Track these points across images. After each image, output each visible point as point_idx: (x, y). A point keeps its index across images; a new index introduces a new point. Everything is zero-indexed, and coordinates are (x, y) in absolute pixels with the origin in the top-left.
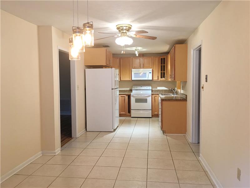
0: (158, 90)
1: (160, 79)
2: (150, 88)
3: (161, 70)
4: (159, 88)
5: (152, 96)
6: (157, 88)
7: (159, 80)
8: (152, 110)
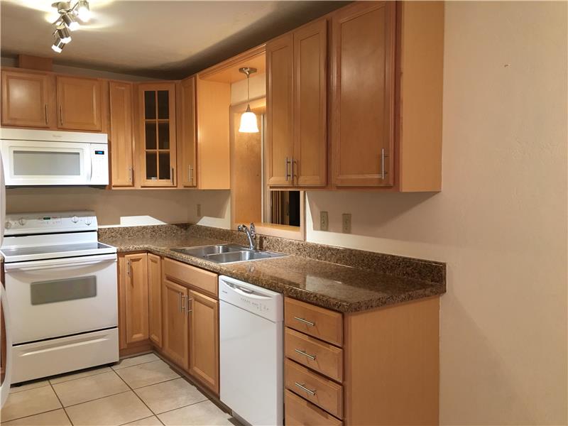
0: (126, 229)
1: (142, 181)
2: (92, 222)
3: (150, 144)
4: (127, 222)
5: (118, 262)
6: (119, 223)
7: (138, 187)
8: (119, 327)
